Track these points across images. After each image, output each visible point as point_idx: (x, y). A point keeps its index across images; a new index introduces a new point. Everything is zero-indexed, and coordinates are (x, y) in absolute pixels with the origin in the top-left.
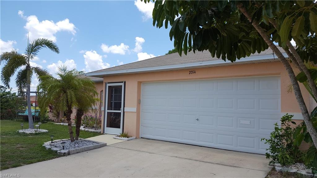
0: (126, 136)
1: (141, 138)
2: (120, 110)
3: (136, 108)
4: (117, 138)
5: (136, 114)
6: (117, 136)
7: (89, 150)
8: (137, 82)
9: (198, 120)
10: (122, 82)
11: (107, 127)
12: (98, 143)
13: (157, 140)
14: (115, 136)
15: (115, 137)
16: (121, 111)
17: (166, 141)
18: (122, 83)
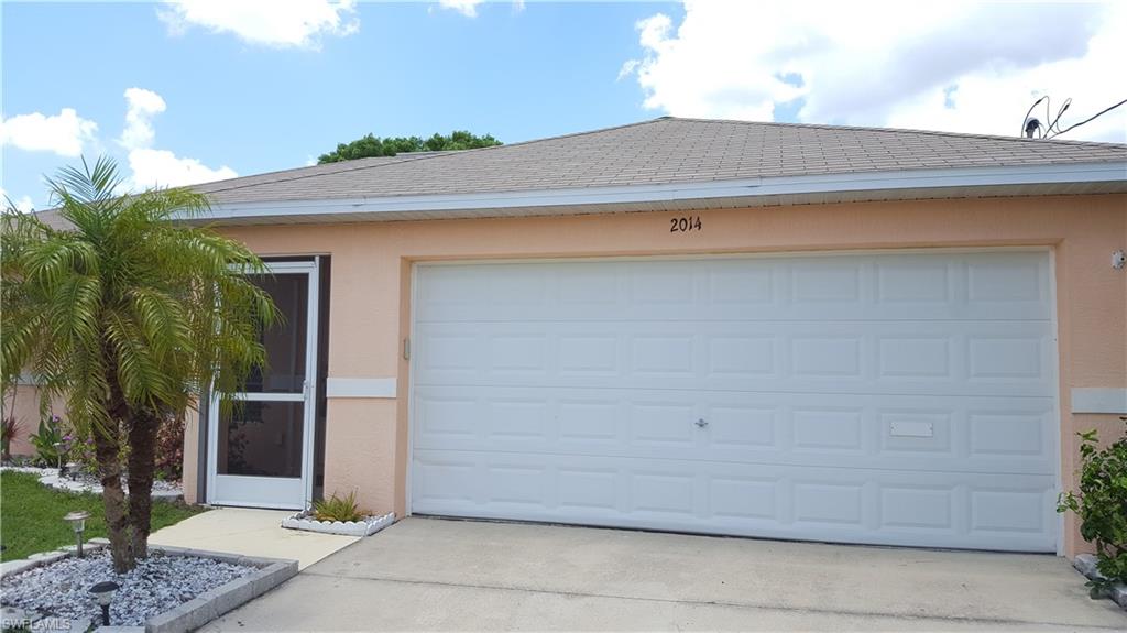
0: (346, 512)
1: (415, 514)
2: (300, 391)
3: (394, 381)
4: (305, 523)
5: (393, 408)
6: (296, 514)
7: (236, 608)
8: (399, 260)
9: (702, 424)
10: (311, 259)
11: (220, 471)
12: (260, 566)
13: (501, 521)
14: (287, 518)
15: (296, 523)
16: (308, 397)
17: (550, 524)
18: (310, 263)
